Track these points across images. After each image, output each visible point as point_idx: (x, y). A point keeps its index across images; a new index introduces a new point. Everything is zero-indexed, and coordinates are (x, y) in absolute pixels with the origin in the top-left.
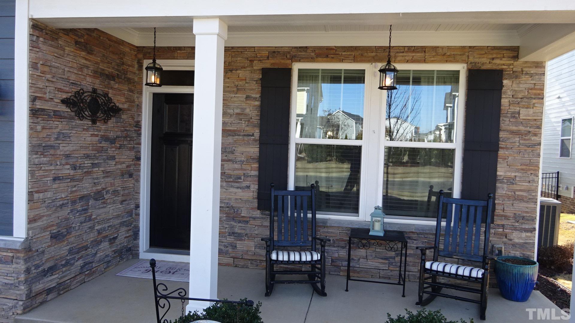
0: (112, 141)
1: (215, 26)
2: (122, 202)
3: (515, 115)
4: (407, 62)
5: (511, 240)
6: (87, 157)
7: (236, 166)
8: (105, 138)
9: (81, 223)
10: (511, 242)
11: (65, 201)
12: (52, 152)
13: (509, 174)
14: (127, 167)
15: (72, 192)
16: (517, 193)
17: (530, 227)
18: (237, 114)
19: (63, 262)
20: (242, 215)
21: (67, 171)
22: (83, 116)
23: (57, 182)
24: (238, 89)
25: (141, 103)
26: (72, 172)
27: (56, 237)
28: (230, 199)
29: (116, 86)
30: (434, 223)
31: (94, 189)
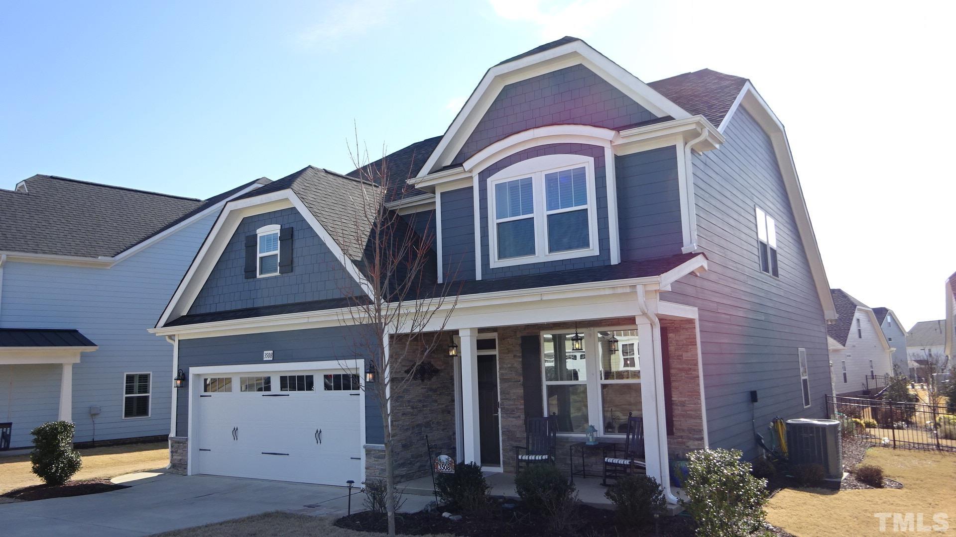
0: (435, 391)
1: (468, 333)
2: (443, 430)
3: (679, 357)
4: (609, 325)
5: (688, 447)
6: (420, 401)
7: (511, 403)
8: (431, 389)
9: (418, 440)
10: (687, 448)
11: (409, 427)
12: (401, 399)
13: (680, 399)
14: (446, 406)
15: (412, 422)
16: (688, 412)
17: (700, 436)
18: (509, 367)
19: (409, 462)
20: (517, 436)
21: (409, 409)
22: (416, 378)
23: (404, 416)
24: (509, 351)
25: (453, 363)
26: (412, 410)
27: (405, 447)
28: (509, 426)
29: (436, 356)
30: (625, 436)
31: (425, 420)
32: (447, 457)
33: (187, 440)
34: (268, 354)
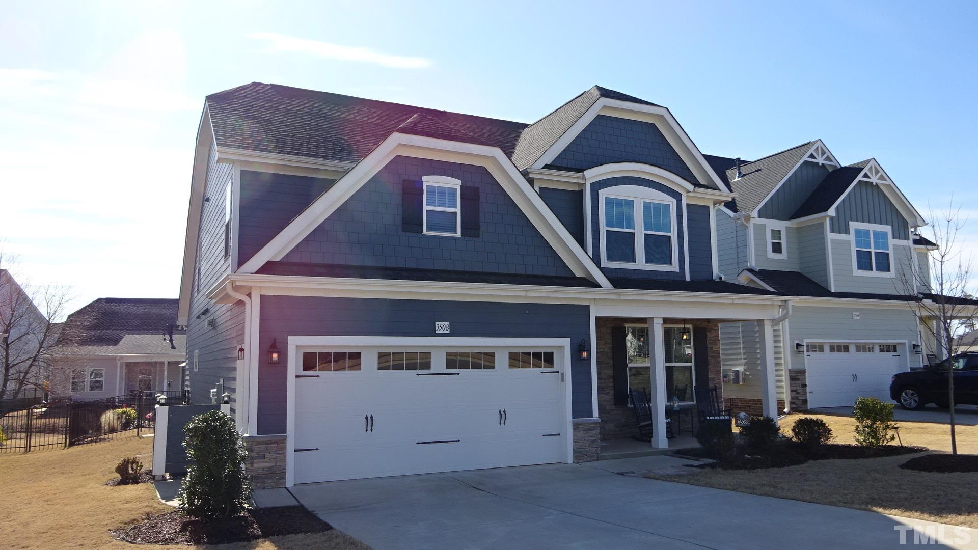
32: (744, 414)
33: (285, 438)
34: (441, 326)
